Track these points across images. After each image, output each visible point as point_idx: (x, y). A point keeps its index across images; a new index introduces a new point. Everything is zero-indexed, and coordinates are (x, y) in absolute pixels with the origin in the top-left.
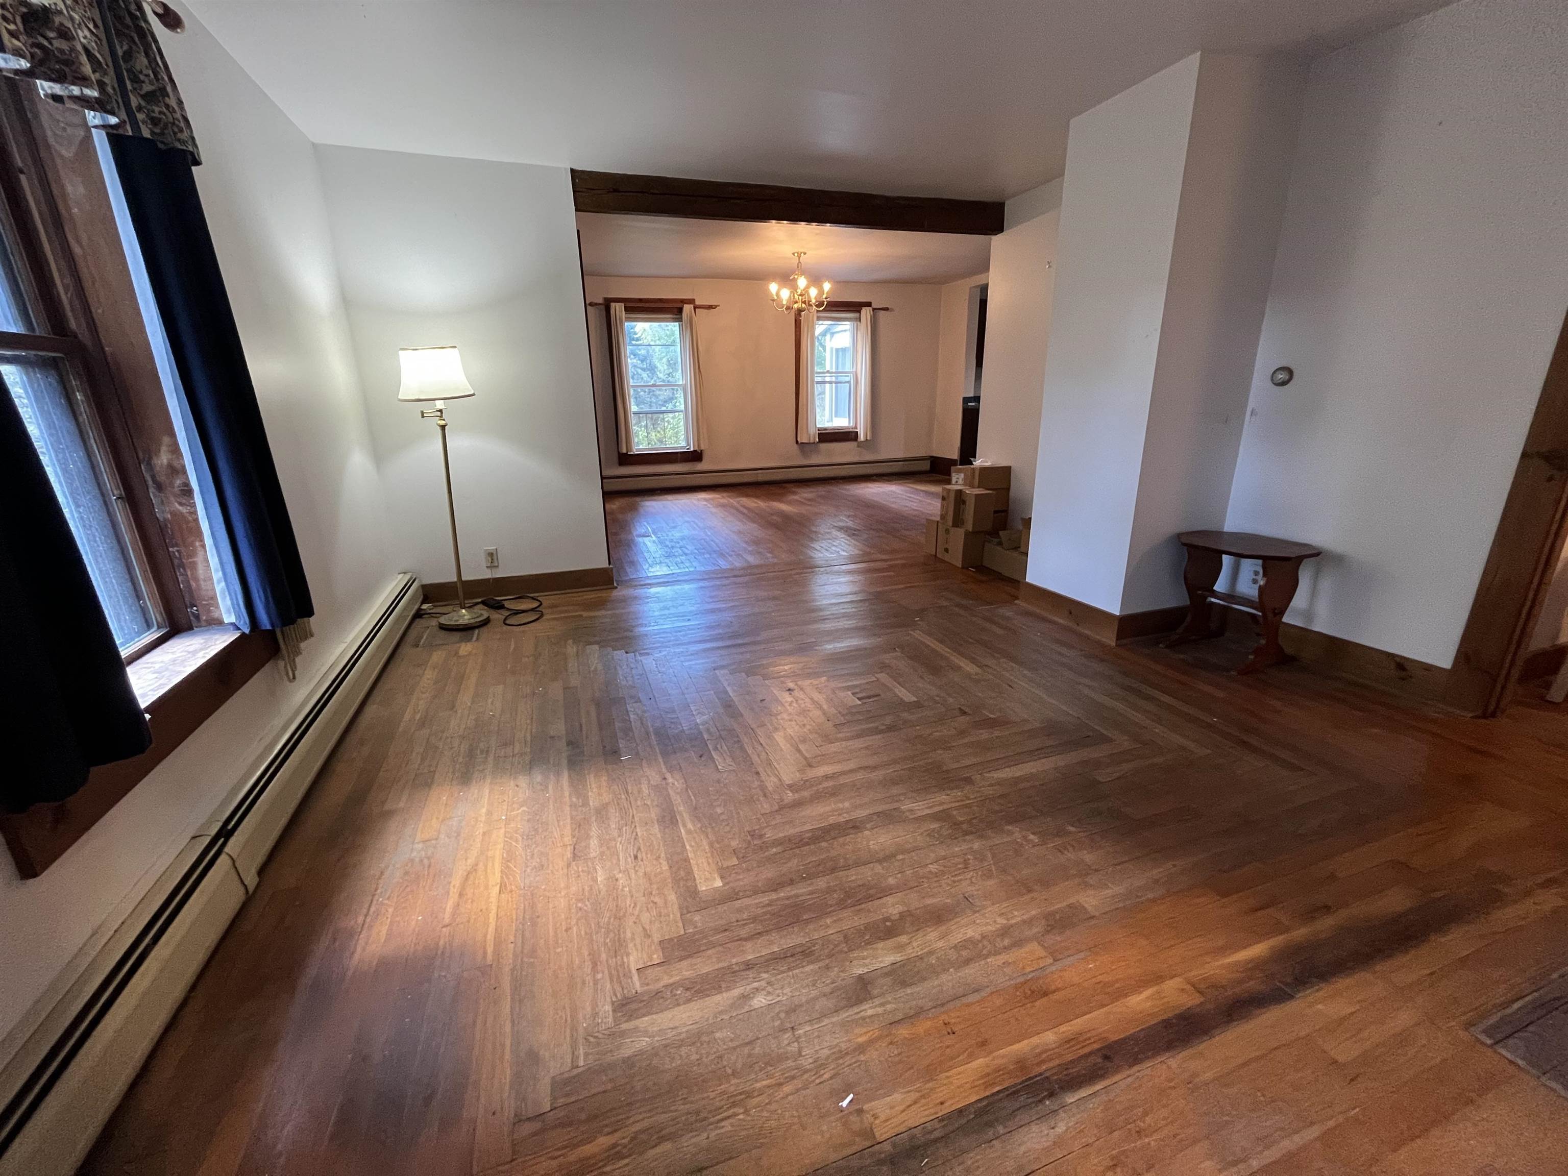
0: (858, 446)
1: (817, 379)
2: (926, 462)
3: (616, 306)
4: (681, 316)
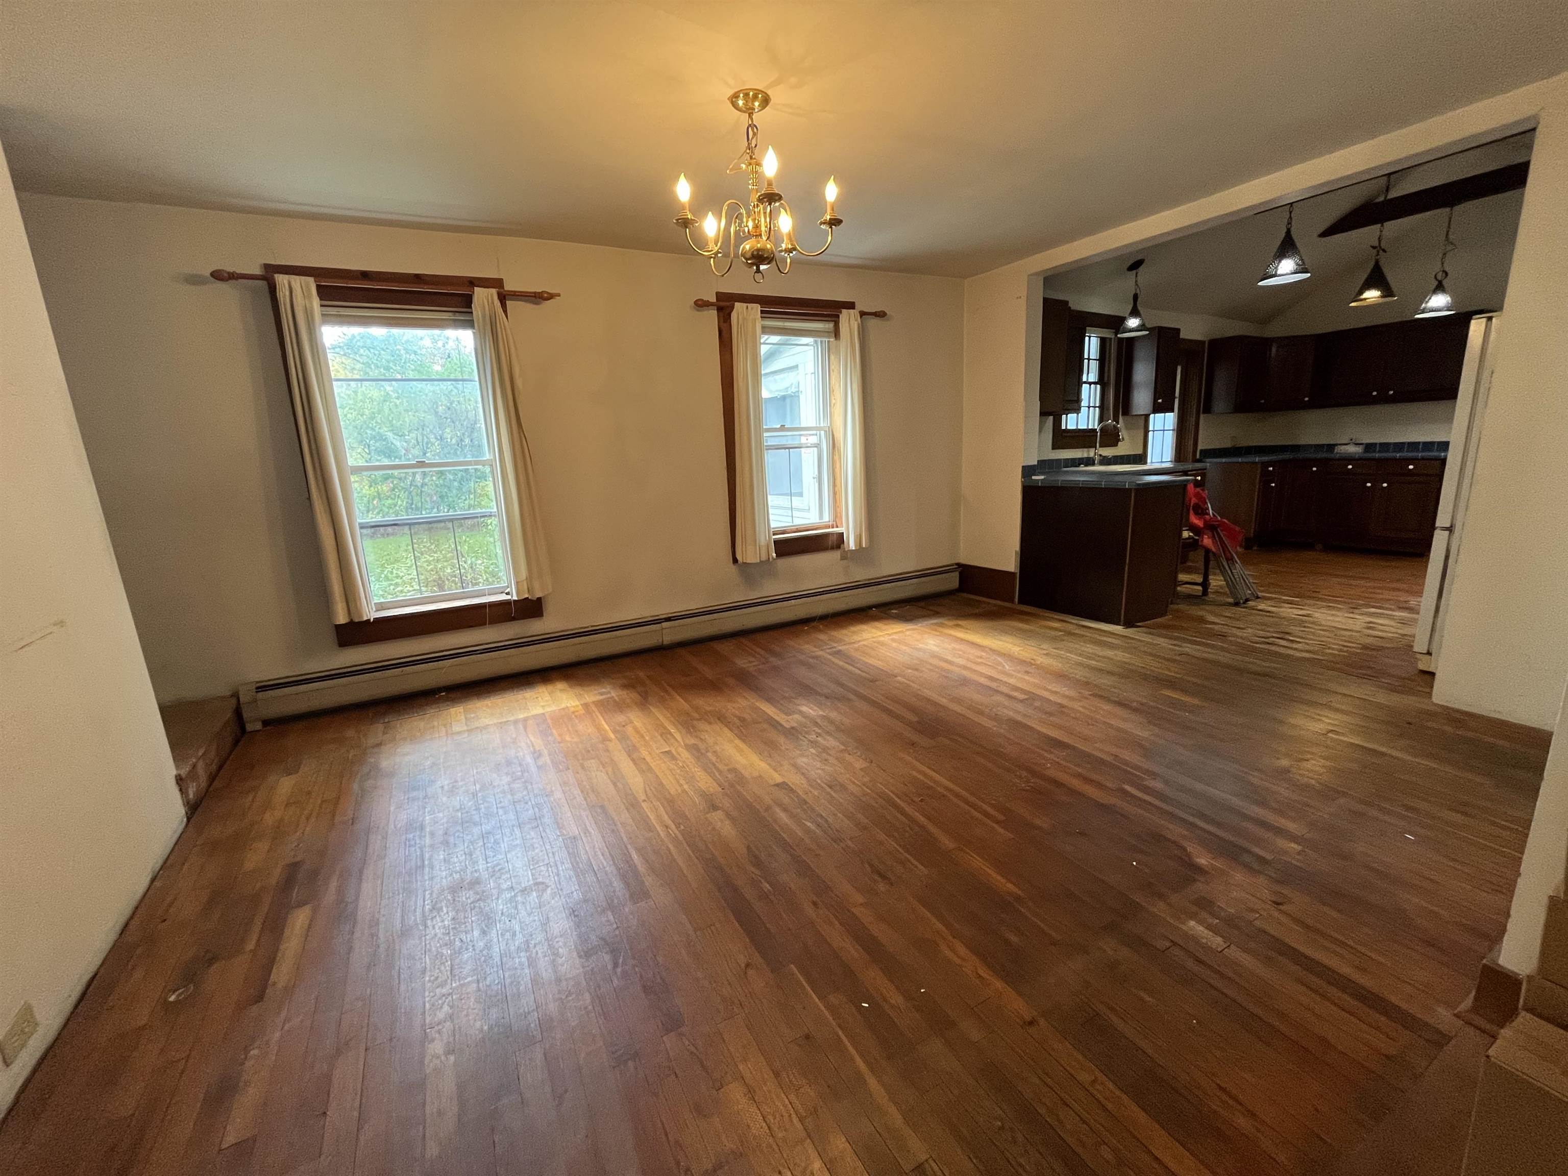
1: (768, 442)
2: (952, 574)
3: (293, 283)
4: (472, 313)
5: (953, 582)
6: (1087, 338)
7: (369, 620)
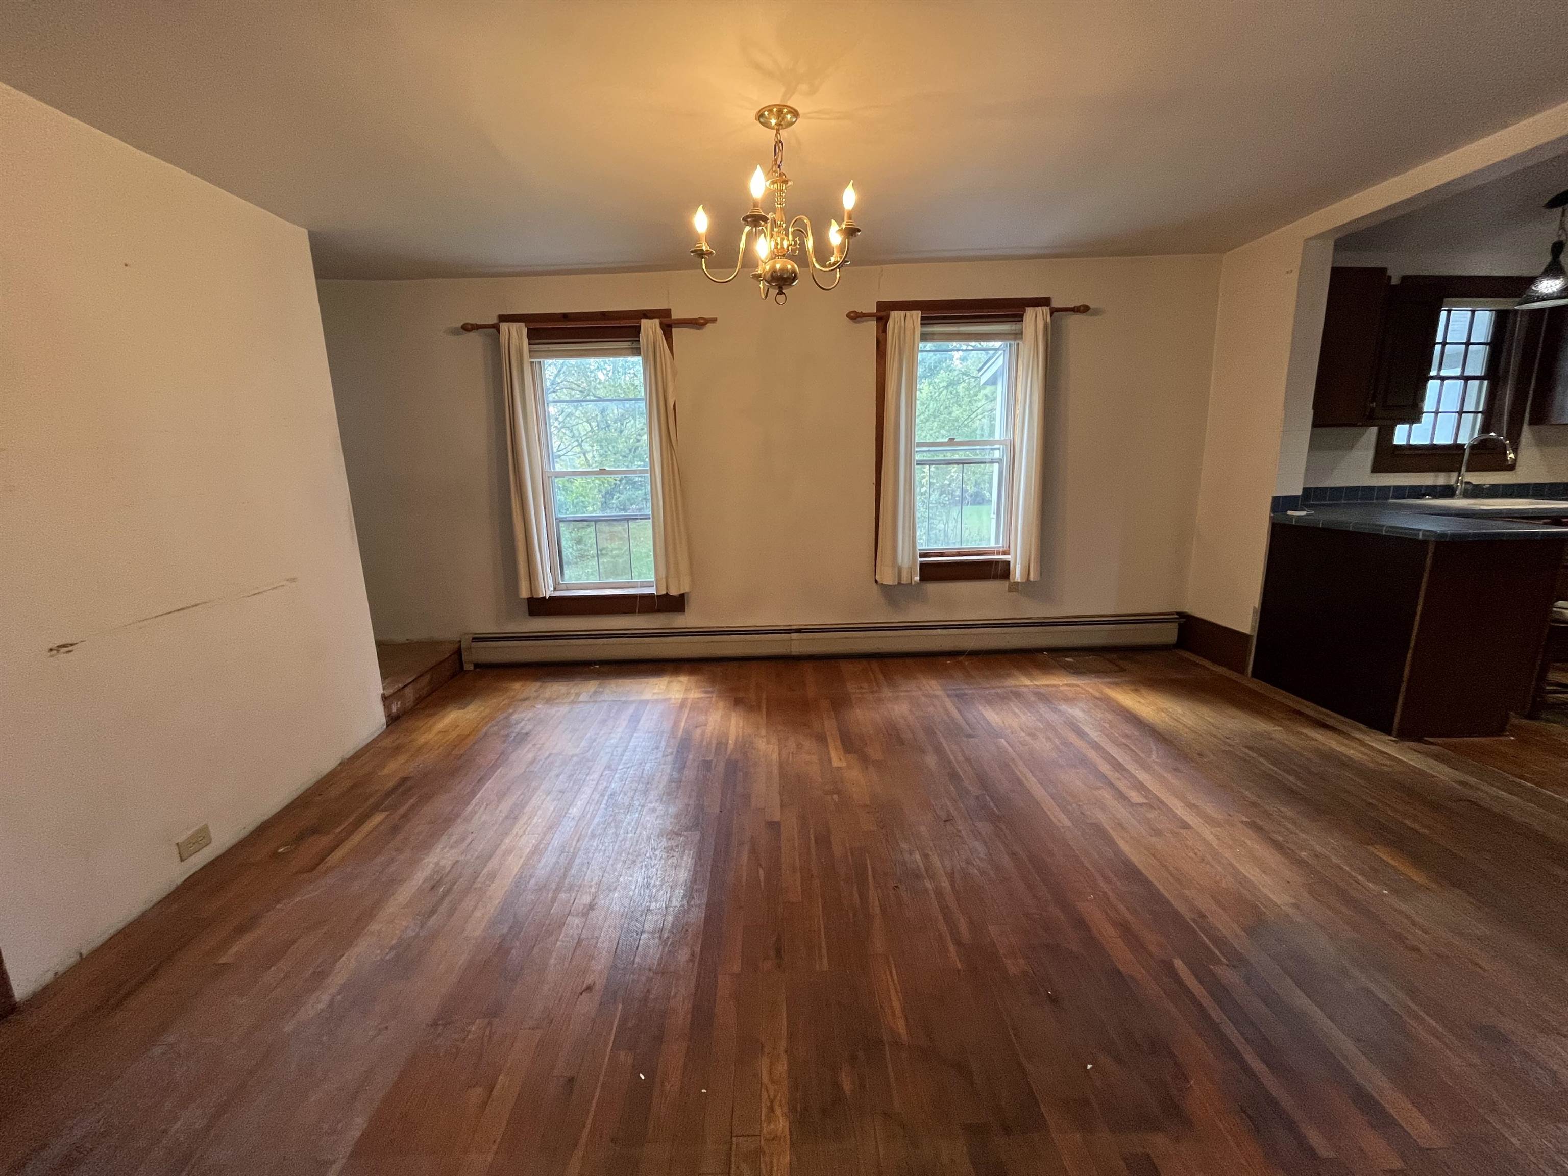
0: (1010, 590)
1: (918, 457)
2: (1169, 625)
3: (511, 328)
4: (639, 341)
5: (1169, 634)
6: (1443, 315)
7: (545, 597)
